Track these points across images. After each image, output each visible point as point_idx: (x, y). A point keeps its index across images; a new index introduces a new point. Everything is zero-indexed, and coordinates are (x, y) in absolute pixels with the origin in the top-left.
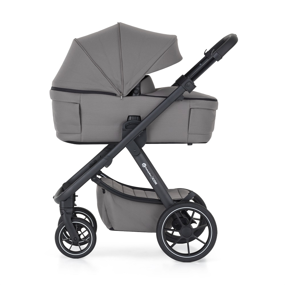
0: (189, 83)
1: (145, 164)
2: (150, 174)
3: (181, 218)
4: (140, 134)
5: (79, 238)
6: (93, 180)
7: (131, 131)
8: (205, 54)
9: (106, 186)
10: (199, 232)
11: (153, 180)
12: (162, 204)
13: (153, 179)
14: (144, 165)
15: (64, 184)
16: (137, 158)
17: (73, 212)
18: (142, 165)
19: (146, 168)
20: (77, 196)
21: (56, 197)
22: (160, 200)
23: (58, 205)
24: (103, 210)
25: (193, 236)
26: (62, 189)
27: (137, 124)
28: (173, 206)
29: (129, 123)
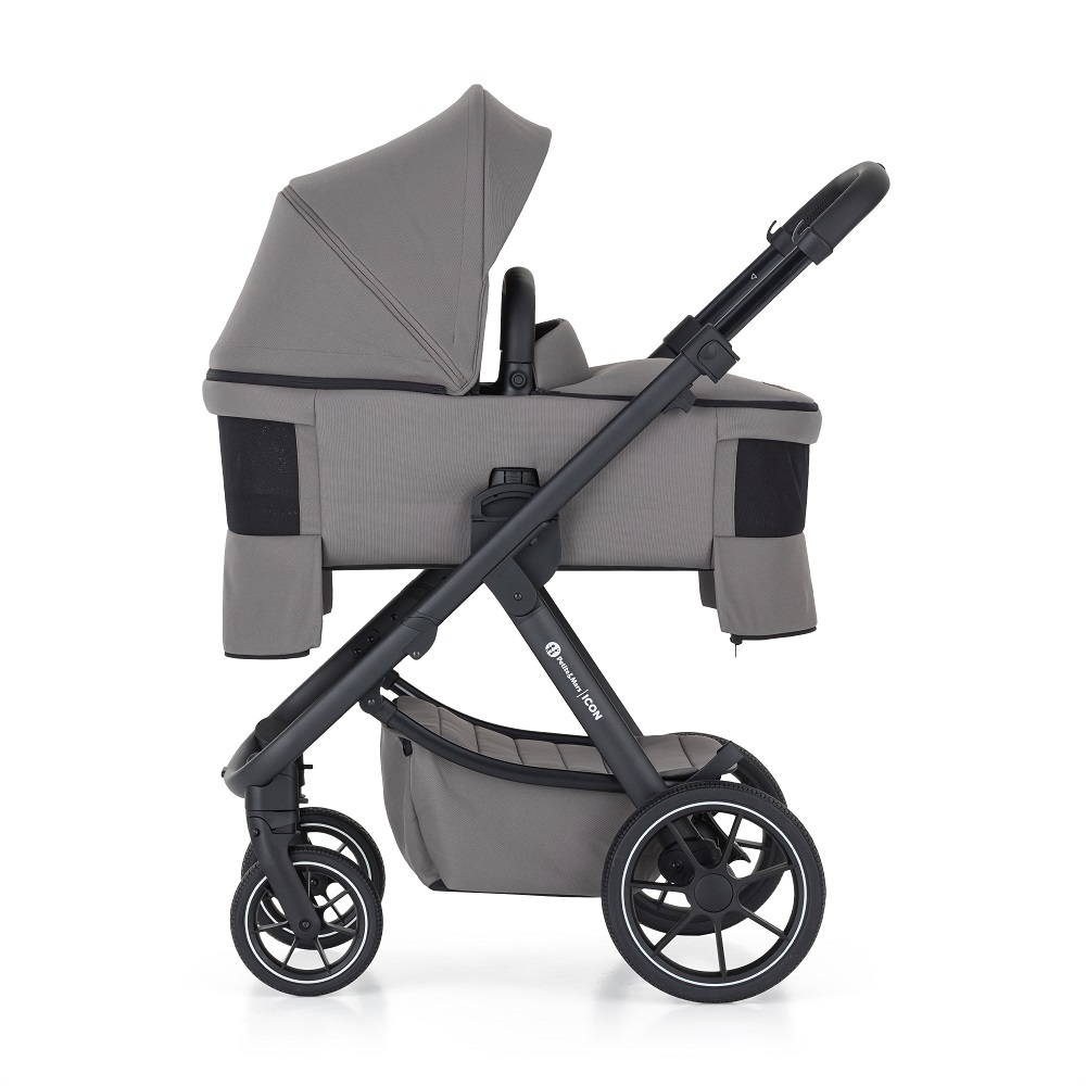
0: (712, 347)
1: (557, 646)
2: (574, 680)
3: (691, 840)
4: (537, 536)
5: (317, 920)
6: (365, 708)
7: (504, 523)
8: (770, 237)
9: (413, 729)
10: (757, 890)
11: (588, 702)
12: (622, 791)
13: (586, 698)
14: (553, 649)
15: (262, 725)
16: (527, 622)
17: (297, 825)
18: (547, 647)
19: (560, 659)
20: (310, 767)
21: (231, 774)
22: (613, 778)
23: (242, 801)
24: (407, 815)
25: (736, 905)
26: (255, 743)
27: (524, 500)
28: (661, 796)
29: (496, 496)
